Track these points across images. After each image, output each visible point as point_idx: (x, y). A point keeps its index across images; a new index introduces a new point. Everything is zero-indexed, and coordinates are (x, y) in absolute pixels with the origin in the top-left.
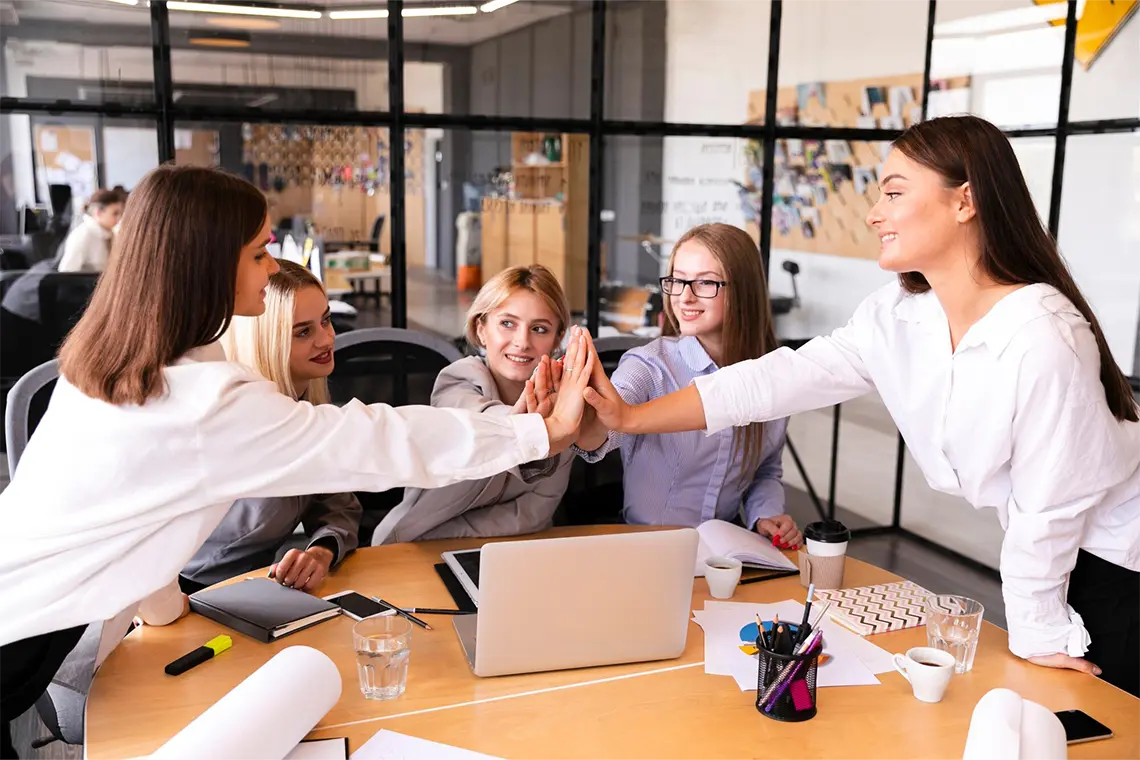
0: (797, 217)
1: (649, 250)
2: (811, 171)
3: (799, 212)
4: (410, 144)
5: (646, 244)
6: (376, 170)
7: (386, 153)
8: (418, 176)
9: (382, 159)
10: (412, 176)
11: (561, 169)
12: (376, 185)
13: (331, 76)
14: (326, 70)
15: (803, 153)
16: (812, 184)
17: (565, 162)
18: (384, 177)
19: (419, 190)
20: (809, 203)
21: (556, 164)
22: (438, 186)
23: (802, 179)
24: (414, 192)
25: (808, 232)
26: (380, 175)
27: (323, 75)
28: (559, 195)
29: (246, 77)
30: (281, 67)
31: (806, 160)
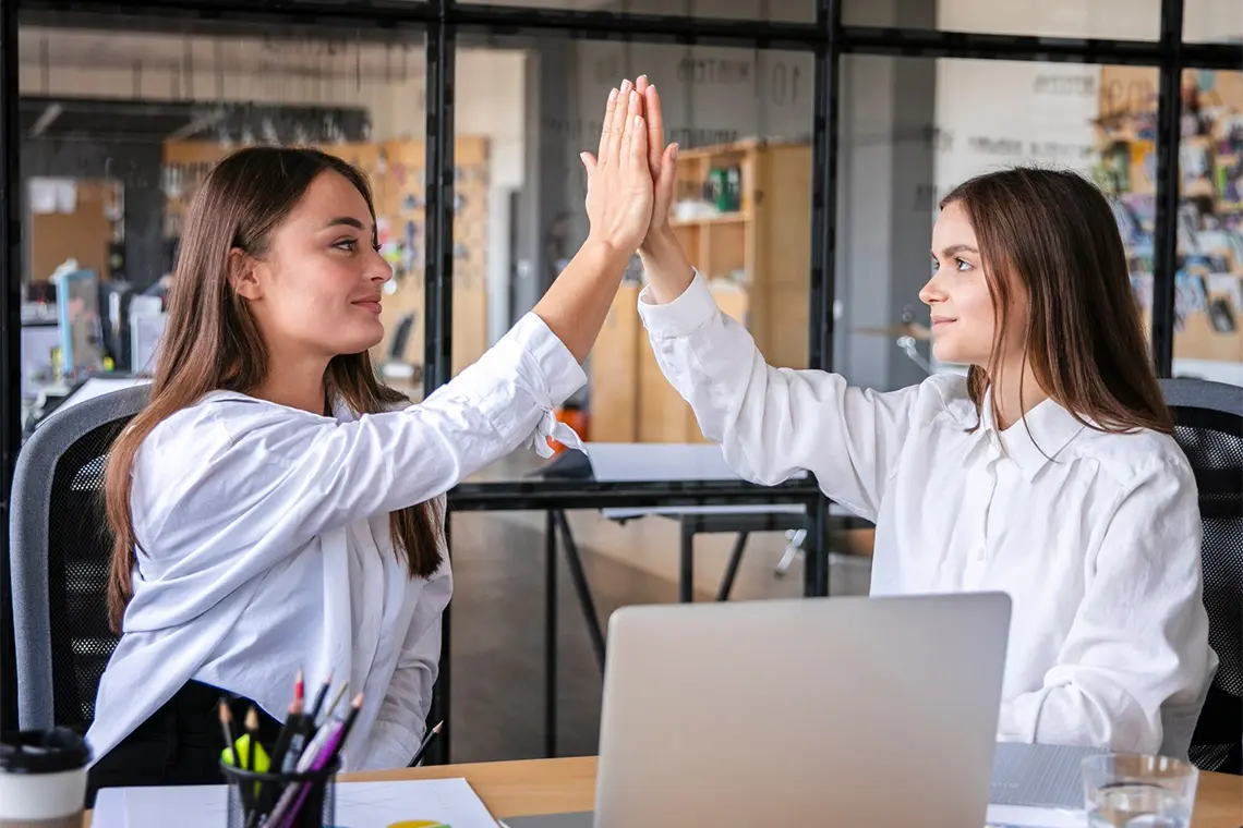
0: (1199, 296)
1: (911, 352)
2: (1225, 206)
3: (1203, 283)
4: (462, 198)
5: (906, 342)
6: (401, 247)
7: (419, 217)
8: (476, 255)
9: (412, 229)
10: (466, 255)
11: (741, 225)
12: (401, 273)
13: (323, 84)
14: (316, 73)
15: (1208, 173)
16: (1228, 232)
17: (748, 212)
18: (414, 258)
19: (478, 281)
20: (1223, 266)
21: (732, 217)
22: (513, 269)
23: (1209, 221)
24: (468, 285)
25: (1222, 322)
26: (407, 255)
27: (310, 83)
28: (738, 276)
29: (175, 86)
30: (235, 68)
31: (1214, 185)
